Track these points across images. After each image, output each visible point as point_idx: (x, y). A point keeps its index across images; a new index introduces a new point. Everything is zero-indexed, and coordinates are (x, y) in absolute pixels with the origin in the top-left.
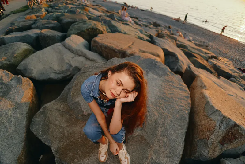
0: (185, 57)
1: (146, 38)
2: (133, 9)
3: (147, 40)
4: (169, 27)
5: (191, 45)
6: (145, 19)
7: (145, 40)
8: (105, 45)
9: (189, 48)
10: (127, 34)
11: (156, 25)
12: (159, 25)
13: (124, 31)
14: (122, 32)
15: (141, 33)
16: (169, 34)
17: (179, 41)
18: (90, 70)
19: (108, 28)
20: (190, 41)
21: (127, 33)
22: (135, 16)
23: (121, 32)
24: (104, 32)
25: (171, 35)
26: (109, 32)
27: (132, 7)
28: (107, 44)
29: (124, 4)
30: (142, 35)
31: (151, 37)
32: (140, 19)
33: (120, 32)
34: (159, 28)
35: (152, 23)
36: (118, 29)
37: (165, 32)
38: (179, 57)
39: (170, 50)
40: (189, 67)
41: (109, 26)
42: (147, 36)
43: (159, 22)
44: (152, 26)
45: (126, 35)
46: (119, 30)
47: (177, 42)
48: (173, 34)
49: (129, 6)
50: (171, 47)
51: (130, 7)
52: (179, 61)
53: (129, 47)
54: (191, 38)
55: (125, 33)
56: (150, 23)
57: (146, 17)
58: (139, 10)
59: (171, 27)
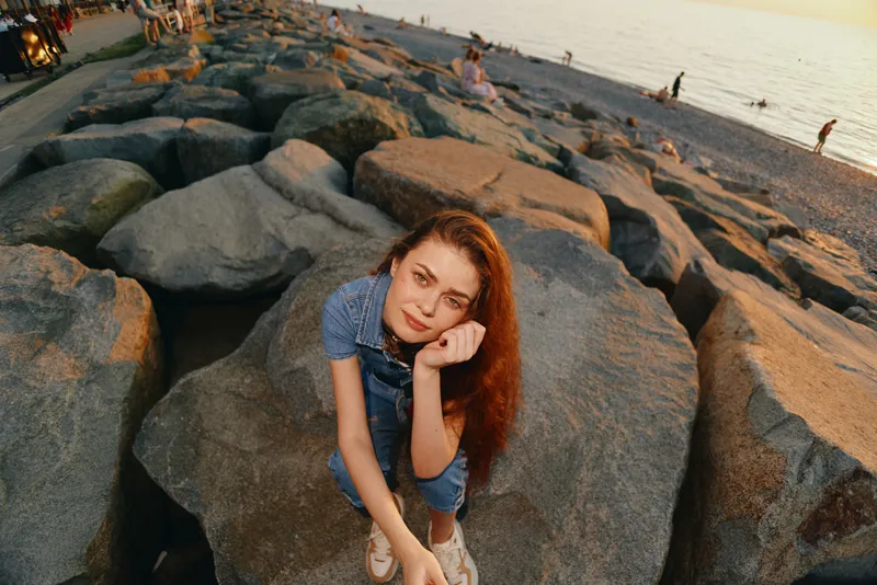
0: (684, 227)
1: (546, 157)
2: (502, 56)
3: (550, 167)
4: (630, 123)
5: (705, 186)
6: (544, 90)
7: (540, 166)
8: (403, 179)
9: (700, 198)
10: (480, 143)
11: (582, 113)
12: (593, 115)
13: (468, 131)
14: (464, 134)
15: (530, 139)
16: (627, 145)
17: (662, 171)
18: (347, 263)
19: (413, 119)
20: (702, 171)
21: (478, 138)
22: (507, 80)
23: (460, 137)
24: (399, 135)
25: (636, 151)
26: (419, 135)
27: (500, 49)
28: (408, 174)
29: (470, 37)
30: (530, 149)
31: (562, 154)
32: (527, 92)
33: (455, 135)
34: (595, 123)
35: (568, 106)
36: (449, 125)
37: (615, 137)
38: (663, 227)
39: (630, 202)
40: (698, 265)
41: (416, 114)
42: (550, 150)
43: (592, 103)
44: (566, 116)
45: (475, 146)
46: (453, 129)
47: (657, 175)
48: (641, 147)
49: (490, 45)
50: (635, 192)
51: (492, 50)
52: (663, 243)
53: (486, 187)
54: (707, 163)
55: (472, 140)
56: (562, 107)
57: (549, 85)
58: (525, 59)
59: (636, 121)
